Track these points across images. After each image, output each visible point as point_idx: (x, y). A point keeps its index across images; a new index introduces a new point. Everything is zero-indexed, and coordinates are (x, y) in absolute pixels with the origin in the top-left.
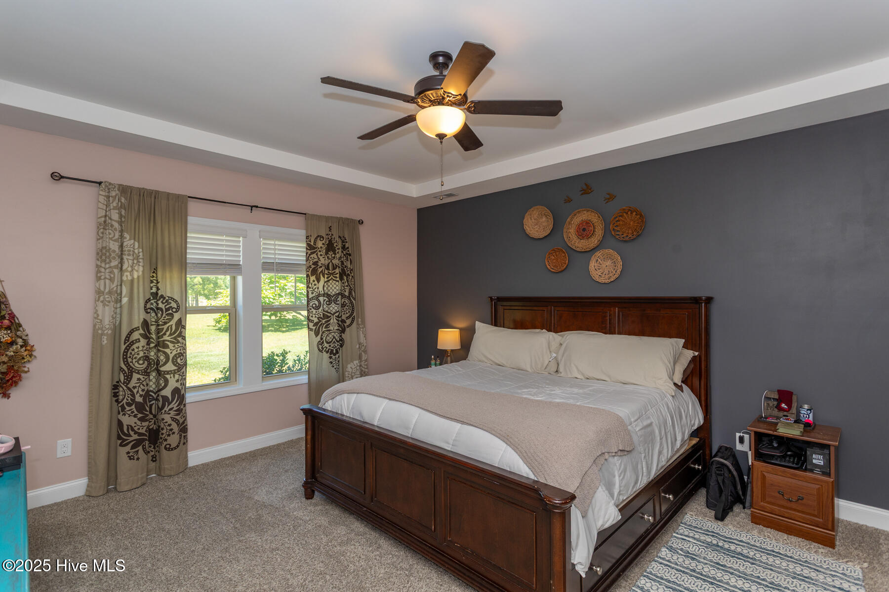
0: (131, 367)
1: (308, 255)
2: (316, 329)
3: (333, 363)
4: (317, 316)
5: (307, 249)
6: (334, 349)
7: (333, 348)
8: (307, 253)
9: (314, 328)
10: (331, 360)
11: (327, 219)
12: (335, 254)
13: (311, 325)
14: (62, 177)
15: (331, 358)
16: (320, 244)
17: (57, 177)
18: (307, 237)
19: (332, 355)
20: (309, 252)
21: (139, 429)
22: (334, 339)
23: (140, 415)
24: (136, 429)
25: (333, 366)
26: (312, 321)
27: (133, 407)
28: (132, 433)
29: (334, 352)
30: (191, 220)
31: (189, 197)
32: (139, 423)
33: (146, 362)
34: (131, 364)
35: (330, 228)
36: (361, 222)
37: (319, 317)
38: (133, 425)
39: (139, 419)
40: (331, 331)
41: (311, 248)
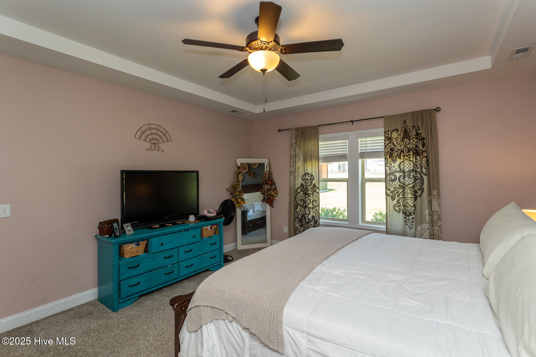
0: (298, 203)
1: (386, 144)
2: (392, 195)
3: (407, 222)
4: (392, 186)
5: (385, 140)
6: (408, 212)
7: (406, 211)
8: (385, 143)
9: (391, 194)
10: (406, 220)
11: (402, 115)
12: (410, 140)
13: (388, 192)
14: (281, 130)
15: (405, 218)
16: (395, 135)
17: (280, 131)
18: (385, 132)
19: (406, 216)
20: (387, 142)
21: (300, 229)
22: (407, 205)
23: (300, 224)
24: (299, 229)
25: (407, 225)
26: (389, 190)
27: (298, 220)
28: (297, 230)
29: (408, 214)
30: (320, 136)
31: (319, 126)
32: (300, 227)
33: (302, 202)
34: (298, 202)
35: (405, 122)
36: (438, 110)
37: (395, 187)
38: (298, 227)
39: (300, 225)
40: (405, 198)
41: (388, 139)
